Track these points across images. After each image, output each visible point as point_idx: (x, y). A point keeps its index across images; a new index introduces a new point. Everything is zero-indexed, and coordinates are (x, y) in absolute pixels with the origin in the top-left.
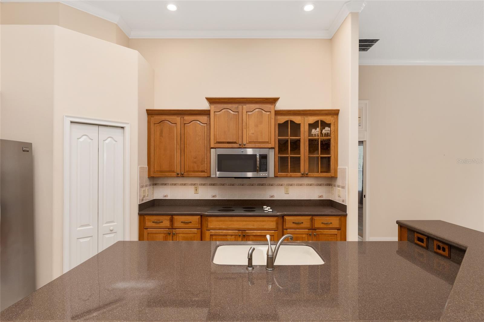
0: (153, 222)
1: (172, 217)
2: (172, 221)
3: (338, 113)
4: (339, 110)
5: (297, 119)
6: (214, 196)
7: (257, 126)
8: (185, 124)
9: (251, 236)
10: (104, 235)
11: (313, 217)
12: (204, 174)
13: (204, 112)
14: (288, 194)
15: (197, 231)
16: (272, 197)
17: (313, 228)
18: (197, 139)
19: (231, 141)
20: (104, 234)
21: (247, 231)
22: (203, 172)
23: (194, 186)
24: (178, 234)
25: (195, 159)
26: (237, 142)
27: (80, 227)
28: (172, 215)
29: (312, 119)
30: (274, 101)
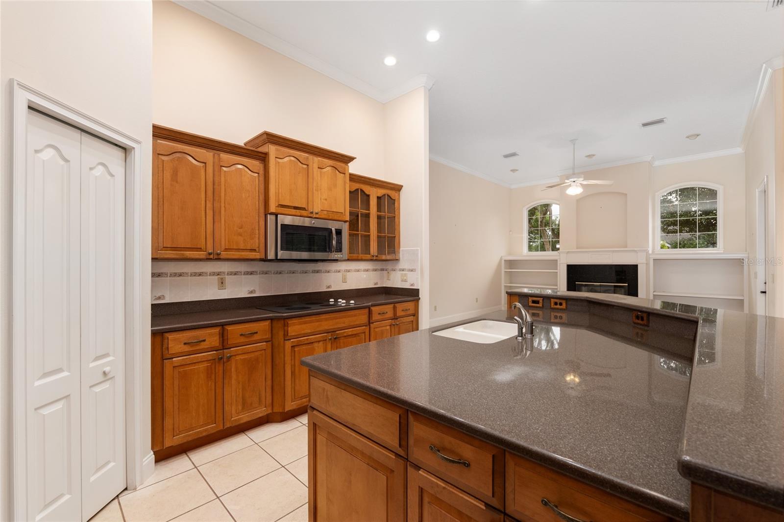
0: (185, 344)
1: (223, 329)
2: (223, 336)
3: (401, 189)
4: (402, 186)
5: (367, 189)
6: (251, 292)
7: (330, 189)
8: (221, 166)
9: (343, 338)
10: (92, 389)
11: (396, 304)
12: (255, 255)
13: (256, 154)
14: (346, 282)
15: (267, 346)
16: (329, 287)
17: (395, 318)
18: (244, 196)
19: (298, 206)
20: (91, 387)
21: (337, 332)
22: (253, 251)
23: (219, 276)
24: (234, 357)
25: (240, 229)
26: (307, 209)
27: (40, 378)
28: (223, 325)
29: (381, 192)
30: (348, 159)
